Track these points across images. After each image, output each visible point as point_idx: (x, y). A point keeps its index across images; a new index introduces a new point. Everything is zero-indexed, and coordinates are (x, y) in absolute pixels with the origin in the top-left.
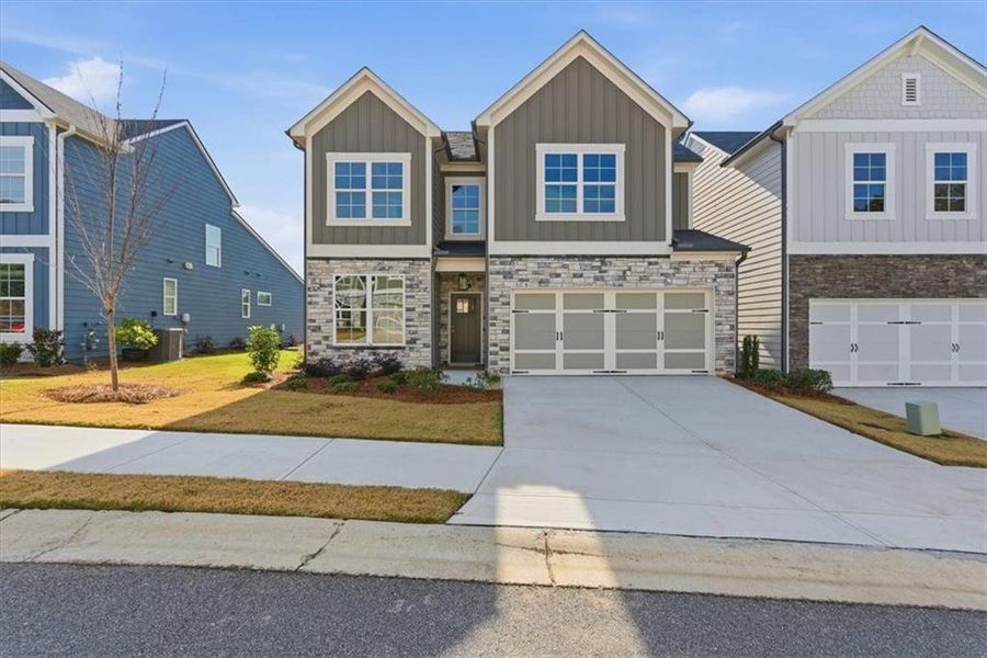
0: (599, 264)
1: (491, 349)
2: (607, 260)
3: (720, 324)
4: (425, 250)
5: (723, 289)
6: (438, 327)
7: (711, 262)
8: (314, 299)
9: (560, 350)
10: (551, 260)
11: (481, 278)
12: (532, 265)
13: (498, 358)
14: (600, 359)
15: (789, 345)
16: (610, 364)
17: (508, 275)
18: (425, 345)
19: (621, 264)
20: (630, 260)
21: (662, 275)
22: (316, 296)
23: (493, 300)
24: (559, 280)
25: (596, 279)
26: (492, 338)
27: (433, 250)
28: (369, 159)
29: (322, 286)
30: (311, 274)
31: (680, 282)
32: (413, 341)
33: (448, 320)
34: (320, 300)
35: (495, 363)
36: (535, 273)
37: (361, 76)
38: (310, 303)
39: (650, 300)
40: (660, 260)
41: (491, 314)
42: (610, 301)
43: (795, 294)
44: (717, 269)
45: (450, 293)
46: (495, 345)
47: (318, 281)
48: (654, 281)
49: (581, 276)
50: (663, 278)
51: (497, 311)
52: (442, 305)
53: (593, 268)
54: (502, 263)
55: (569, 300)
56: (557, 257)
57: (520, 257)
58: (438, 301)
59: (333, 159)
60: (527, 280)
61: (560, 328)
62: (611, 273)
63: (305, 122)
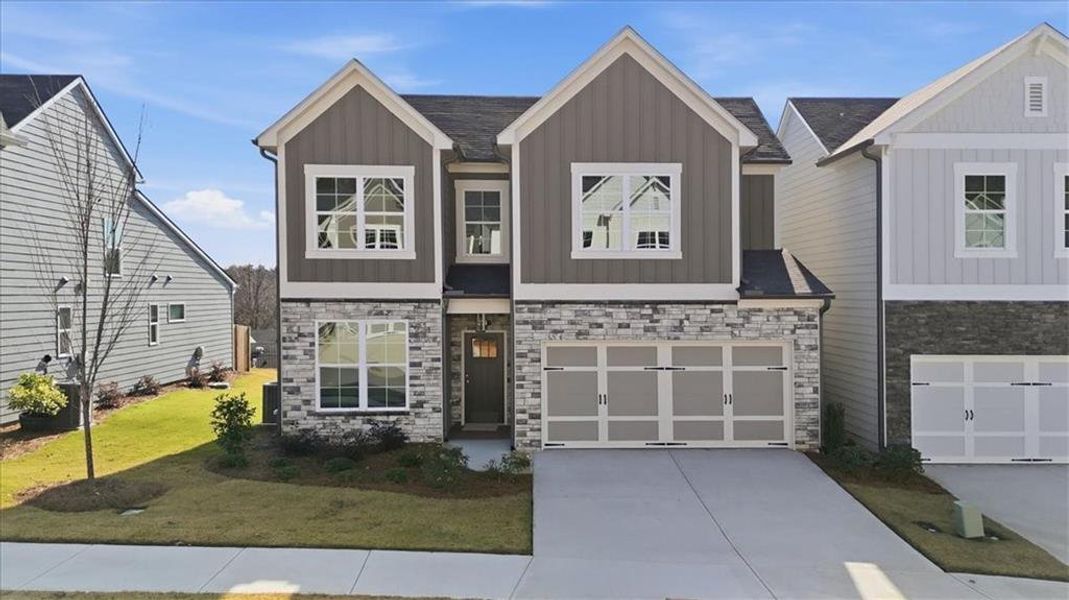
0: (650, 312)
1: (518, 416)
2: (659, 306)
3: (800, 386)
4: (434, 290)
5: (804, 343)
6: (450, 376)
7: (788, 310)
8: (291, 352)
9: (603, 417)
10: (591, 307)
11: (506, 320)
12: (567, 313)
13: (527, 428)
14: (652, 430)
15: (888, 412)
16: (666, 435)
17: (537, 326)
18: (435, 410)
19: (676, 312)
20: (688, 306)
21: (728, 325)
22: (294, 348)
23: (521, 356)
24: (600, 330)
25: (646, 330)
26: (519, 403)
27: (444, 290)
28: (360, 173)
29: (301, 335)
30: (286, 320)
31: (751, 334)
32: (420, 404)
33: (461, 368)
34: (299, 353)
35: (524, 434)
36: (572, 323)
37: (350, 69)
38: (286, 357)
39: (714, 355)
40: (725, 307)
41: (517, 373)
42: (665, 357)
43: (893, 349)
44: (796, 318)
45: (463, 332)
46: (523, 412)
47: (295, 329)
48: (718, 332)
49: (628, 326)
50: (729, 329)
51: (525, 369)
52: (453, 348)
53: (642, 316)
54: (531, 311)
55: (615, 356)
56: (597, 303)
57: (553, 303)
58: (449, 344)
59: (313, 173)
60: (562, 331)
61: (603, 389)
62: (665, 322)
63: (278, 128)
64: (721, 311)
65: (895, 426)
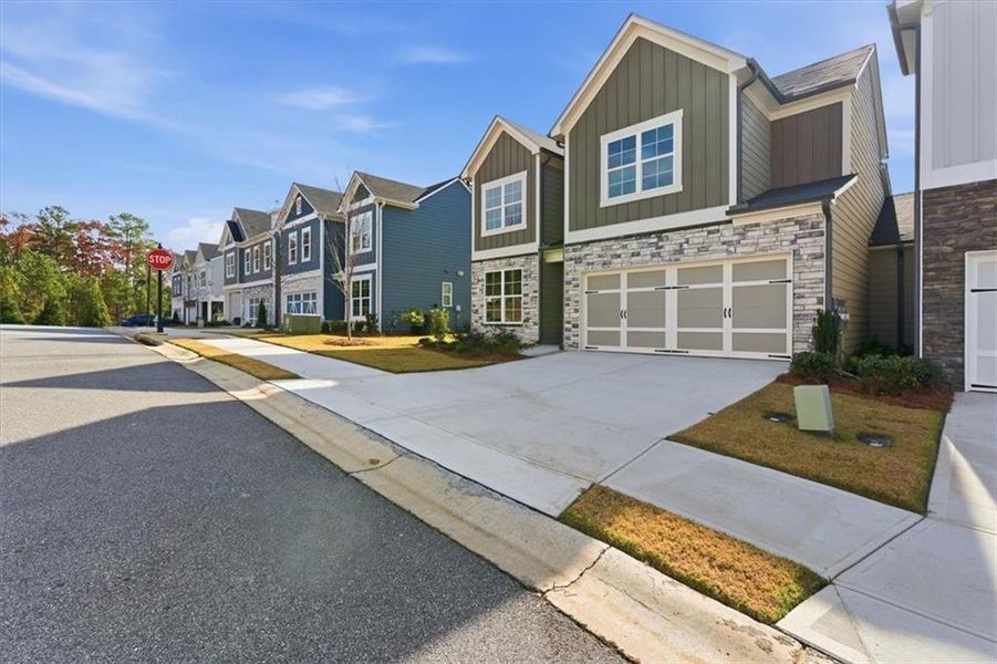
0: (655, 240)
1: (566, 326)
2: (664, 235)
3: (801, 296)
5: (804, 252)
7: (788, 220)
10: (612, 242)
12: (596, 249)
13: (570, 334)
14: (660, 339)
15: (923, 324)
16: (671, 343)
17: (578, 260)
18: (535, 324)
19: (677, 238)
20: (688, 231)
21: (724, 243)
23: (569, 283)
24: (619, 260)
25: (653, 255)
26: (566, 316)
31: (745, 249)
32: (527, 320)
35: (568, 338)
36: (600, 256)
39: (715, 273)
40: (721, 227)
41: (566, 296)
42: (671, 278)
44: (797, 227)
46: (569, 323)
48: (715, 251)
49: (638, 254)
50: (725, 247)
51: (571, 293)
53: (650, 245)
54: (574, 250)
55: (634, 279)
56: (616, 239)
57: (587, 243)
60: (593, 264)
62: (667, 248)
64: (718, 231)
65: (936, 341)
